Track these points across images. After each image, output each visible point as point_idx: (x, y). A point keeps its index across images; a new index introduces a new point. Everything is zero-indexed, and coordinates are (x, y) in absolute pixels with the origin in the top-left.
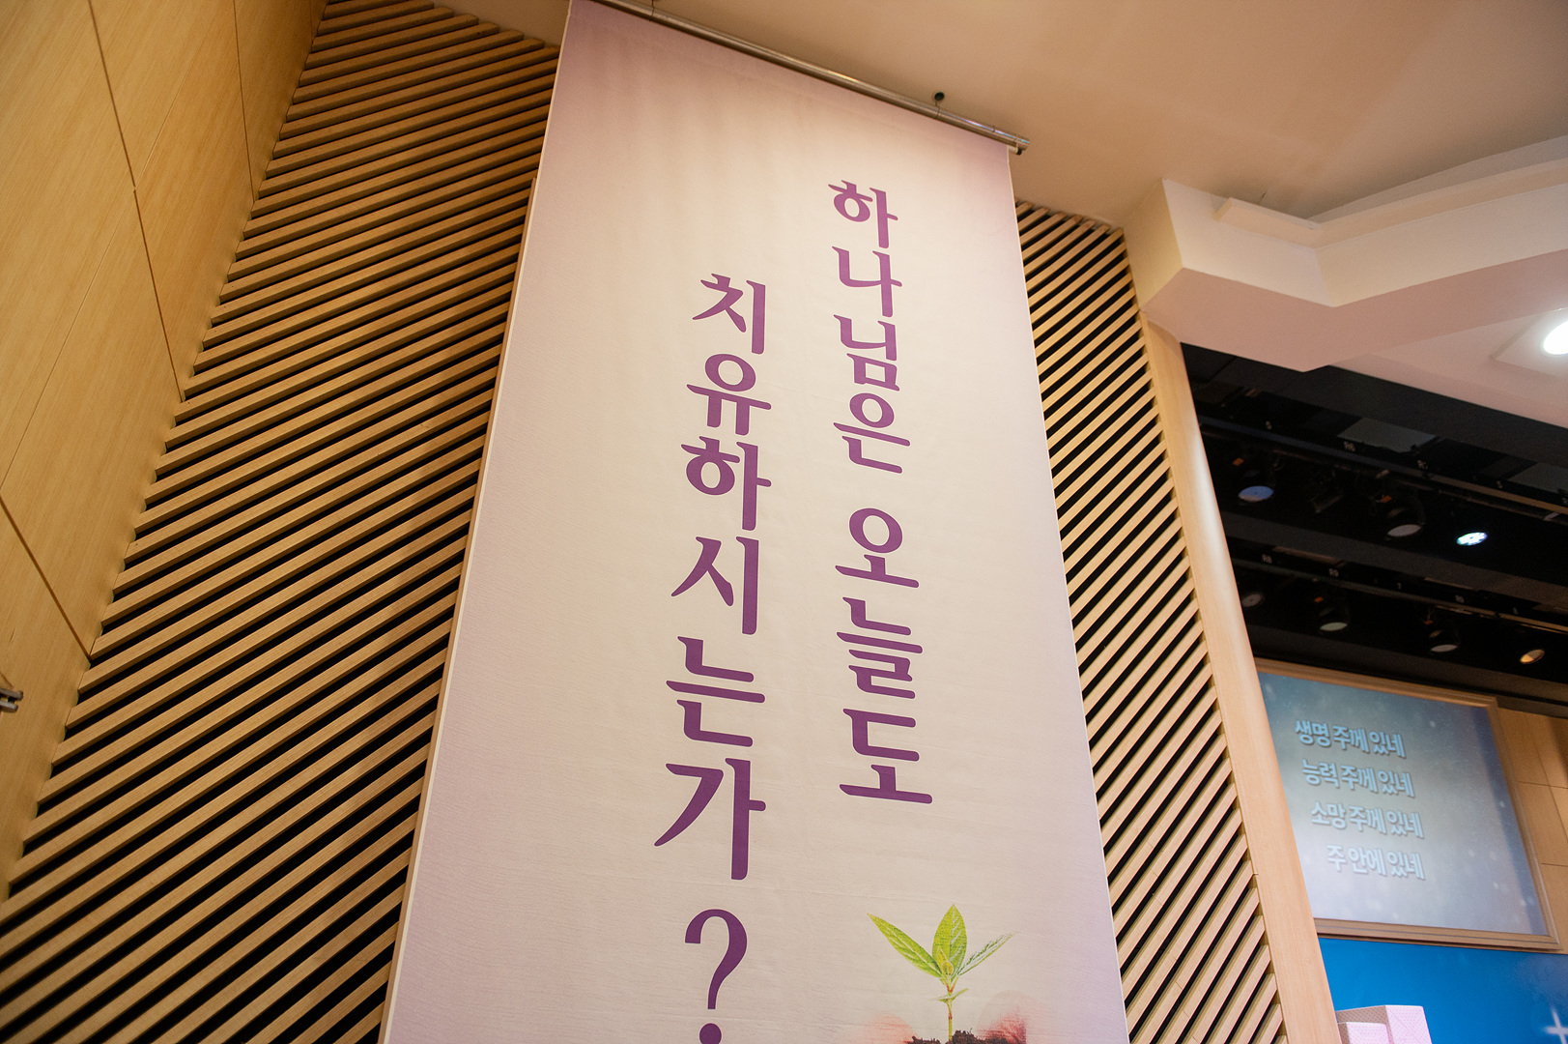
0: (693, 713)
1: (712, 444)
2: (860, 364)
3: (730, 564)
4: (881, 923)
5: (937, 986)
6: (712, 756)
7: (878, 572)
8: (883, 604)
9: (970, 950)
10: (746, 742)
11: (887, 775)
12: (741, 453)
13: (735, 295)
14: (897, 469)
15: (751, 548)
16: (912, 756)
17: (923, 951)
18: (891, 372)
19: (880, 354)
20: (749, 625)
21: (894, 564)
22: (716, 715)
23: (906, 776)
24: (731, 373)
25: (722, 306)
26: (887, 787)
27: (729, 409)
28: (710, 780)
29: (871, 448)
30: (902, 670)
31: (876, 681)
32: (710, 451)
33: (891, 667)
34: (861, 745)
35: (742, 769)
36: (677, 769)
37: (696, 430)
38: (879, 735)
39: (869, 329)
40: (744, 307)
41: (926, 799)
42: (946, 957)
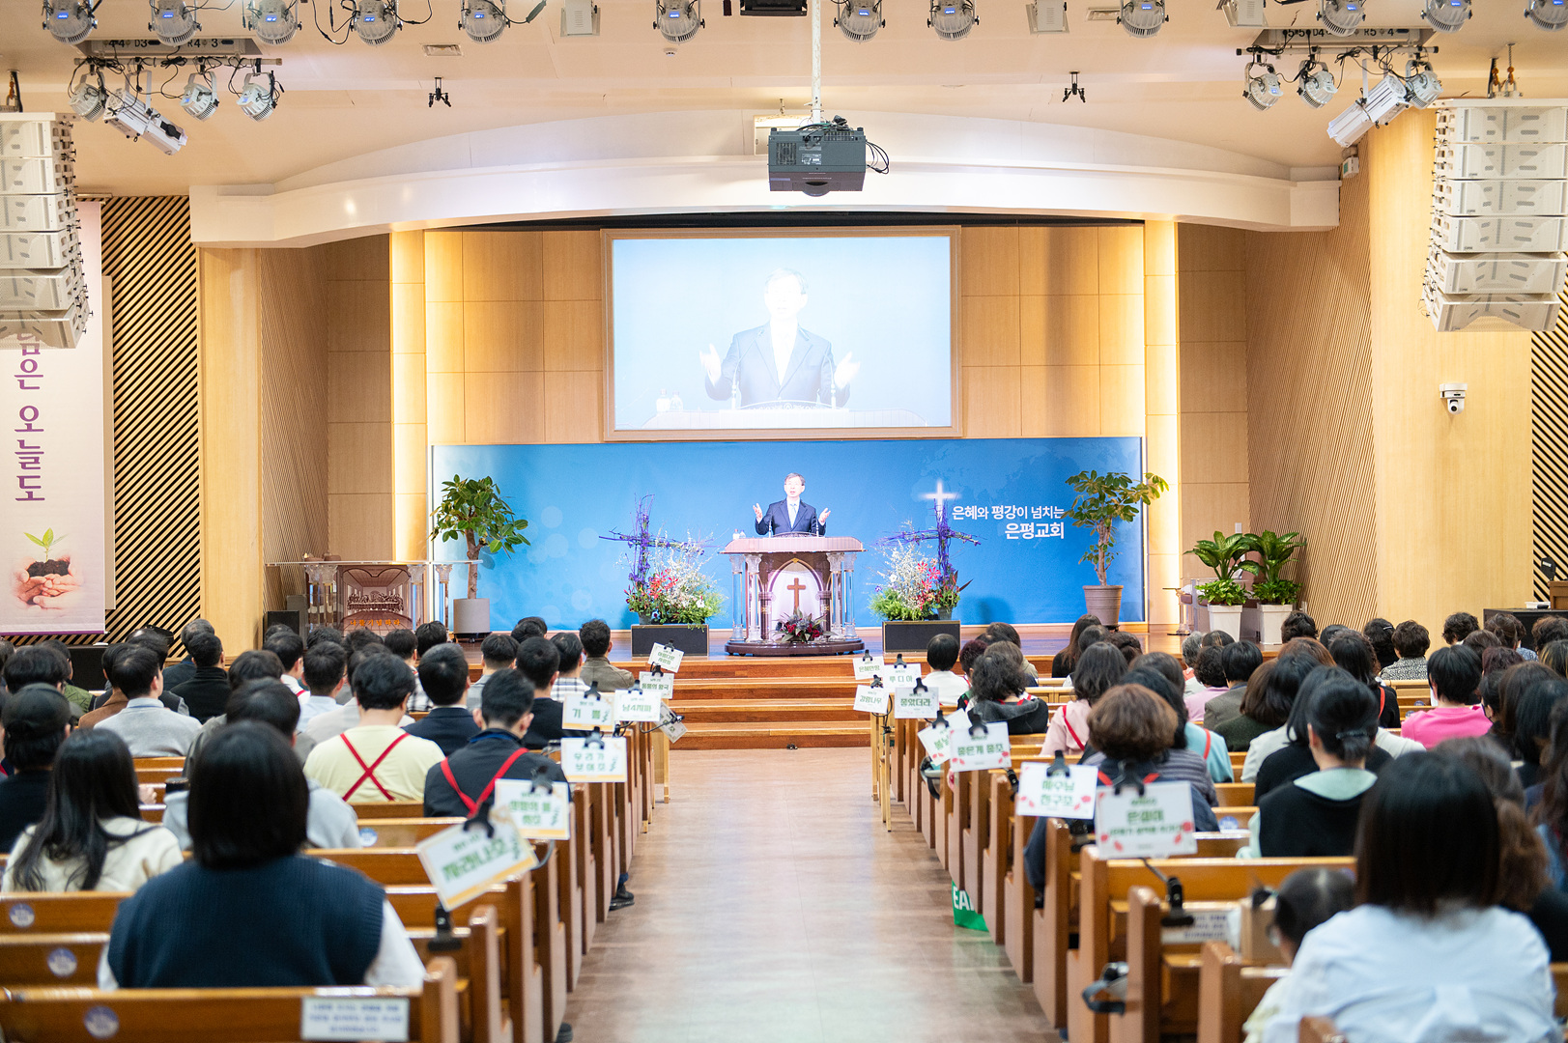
4: (27, 534)
5: (44, 549)
7: (29, 428)
8: (30, 439)
9: (54, 539)
11: (30, 494)
14: (38, 388)
17: (40, 540)
21: (35, 425)
23: (36, 493)
26: (30, 497)
29: (28, 382)
30: (37, 460)
31: (27, 466)
33: (33, 460)
34: (22, 486)
38: (27, 482)
41: (43, 499)
42: (47, 541)
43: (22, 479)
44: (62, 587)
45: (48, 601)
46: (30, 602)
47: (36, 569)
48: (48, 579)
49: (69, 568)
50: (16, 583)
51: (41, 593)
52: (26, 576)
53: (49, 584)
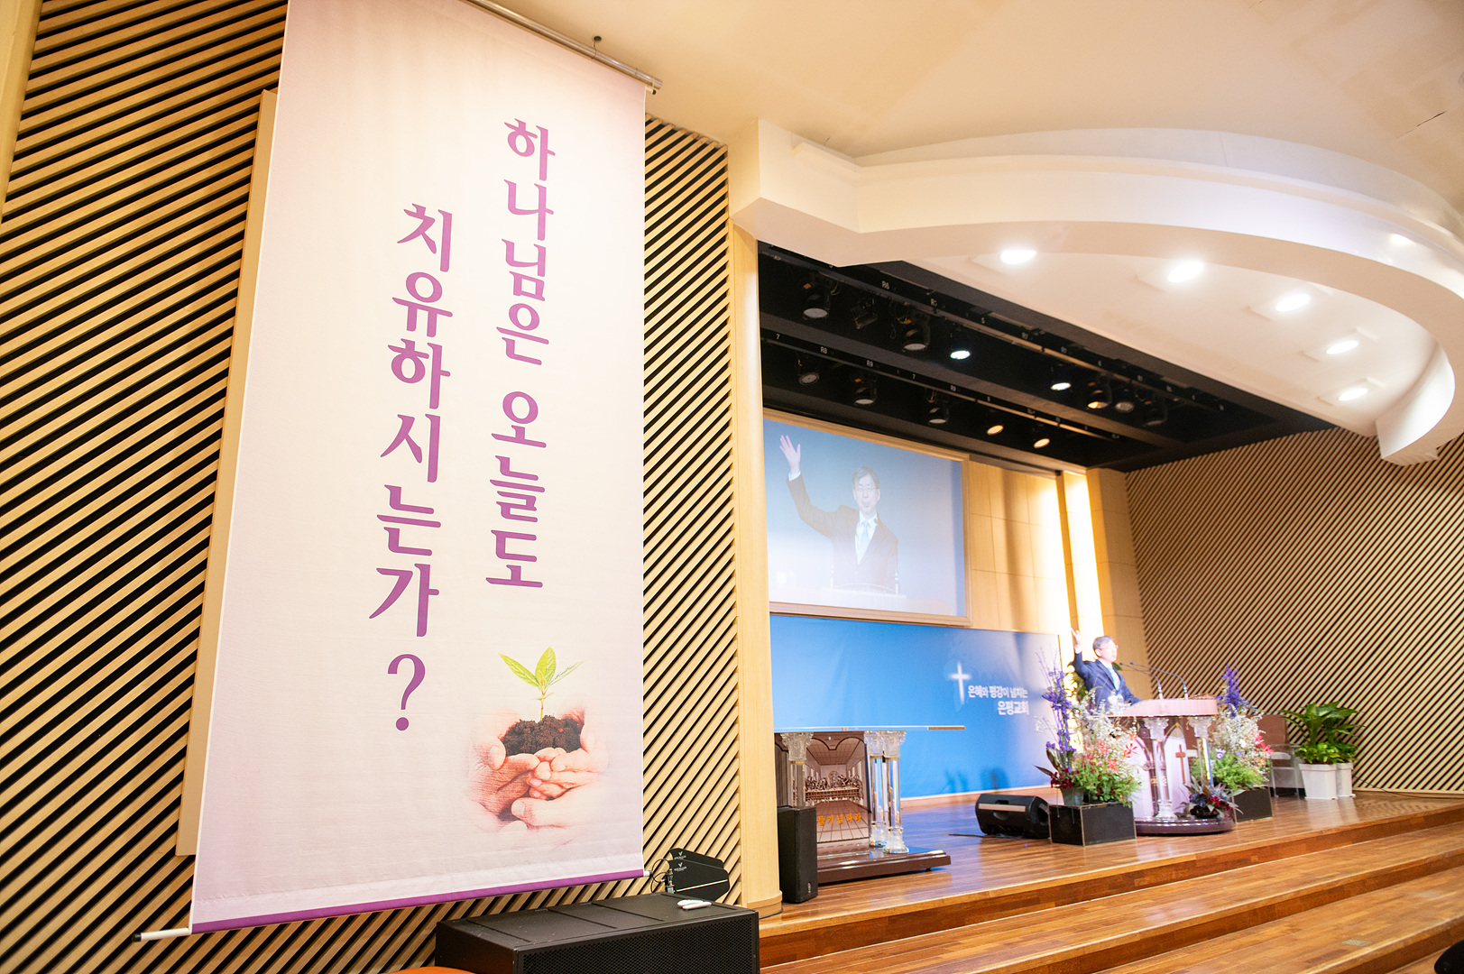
0: (394, 535)
1: (410, 344)
2: (518, 279)
3: (420, 434)
4: (506, 658)
5: (537, 692)
6: (406, 562)
7: (520, 437)
8: (521, 458)
9: (557, 671)
10: (428, 553)
11: (516, 571)
12: (430, 351)
13: (428, 222)
14: (538, 362)
15: (435, 421)
16: (533, 559)
17: (529, 673)
18: (540, 285)
19: (532, 272)
20: (432, 476)
21: (531, 431)
22: (409, 536)
23: (527, 571)
24: (424, 288)
25: (420, 231)
26: (516, 579)
27: (422, 317)
28: (404, 577)
29: (522, 347)
30: (531, 503)
31: (513, 511)
32: (408, 350)
33: (523, 502)
34: (501, 553)
35: (425, 570)
36: (383, 571)
37: (397, 333)
38: (512, 546)
39: (526, 253)
40: (435, 232)
41: (539, 585)
42: (543, 675)
43: (501, 537)
44: (567, 778)
45: (541, 810)
46: (505, 814)
47: (521, 738)
48: (542, 760)
49: (583, 735)
50: (478, 771)
51: (527, 792)
52: (499, 753)
53: (543, 771)
